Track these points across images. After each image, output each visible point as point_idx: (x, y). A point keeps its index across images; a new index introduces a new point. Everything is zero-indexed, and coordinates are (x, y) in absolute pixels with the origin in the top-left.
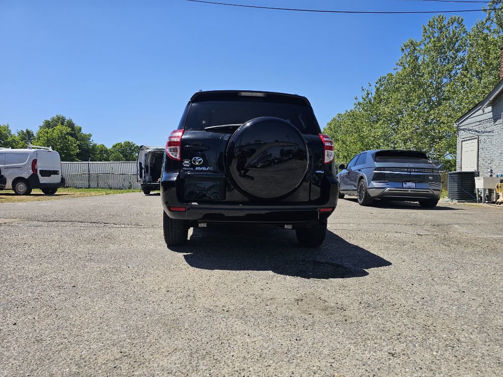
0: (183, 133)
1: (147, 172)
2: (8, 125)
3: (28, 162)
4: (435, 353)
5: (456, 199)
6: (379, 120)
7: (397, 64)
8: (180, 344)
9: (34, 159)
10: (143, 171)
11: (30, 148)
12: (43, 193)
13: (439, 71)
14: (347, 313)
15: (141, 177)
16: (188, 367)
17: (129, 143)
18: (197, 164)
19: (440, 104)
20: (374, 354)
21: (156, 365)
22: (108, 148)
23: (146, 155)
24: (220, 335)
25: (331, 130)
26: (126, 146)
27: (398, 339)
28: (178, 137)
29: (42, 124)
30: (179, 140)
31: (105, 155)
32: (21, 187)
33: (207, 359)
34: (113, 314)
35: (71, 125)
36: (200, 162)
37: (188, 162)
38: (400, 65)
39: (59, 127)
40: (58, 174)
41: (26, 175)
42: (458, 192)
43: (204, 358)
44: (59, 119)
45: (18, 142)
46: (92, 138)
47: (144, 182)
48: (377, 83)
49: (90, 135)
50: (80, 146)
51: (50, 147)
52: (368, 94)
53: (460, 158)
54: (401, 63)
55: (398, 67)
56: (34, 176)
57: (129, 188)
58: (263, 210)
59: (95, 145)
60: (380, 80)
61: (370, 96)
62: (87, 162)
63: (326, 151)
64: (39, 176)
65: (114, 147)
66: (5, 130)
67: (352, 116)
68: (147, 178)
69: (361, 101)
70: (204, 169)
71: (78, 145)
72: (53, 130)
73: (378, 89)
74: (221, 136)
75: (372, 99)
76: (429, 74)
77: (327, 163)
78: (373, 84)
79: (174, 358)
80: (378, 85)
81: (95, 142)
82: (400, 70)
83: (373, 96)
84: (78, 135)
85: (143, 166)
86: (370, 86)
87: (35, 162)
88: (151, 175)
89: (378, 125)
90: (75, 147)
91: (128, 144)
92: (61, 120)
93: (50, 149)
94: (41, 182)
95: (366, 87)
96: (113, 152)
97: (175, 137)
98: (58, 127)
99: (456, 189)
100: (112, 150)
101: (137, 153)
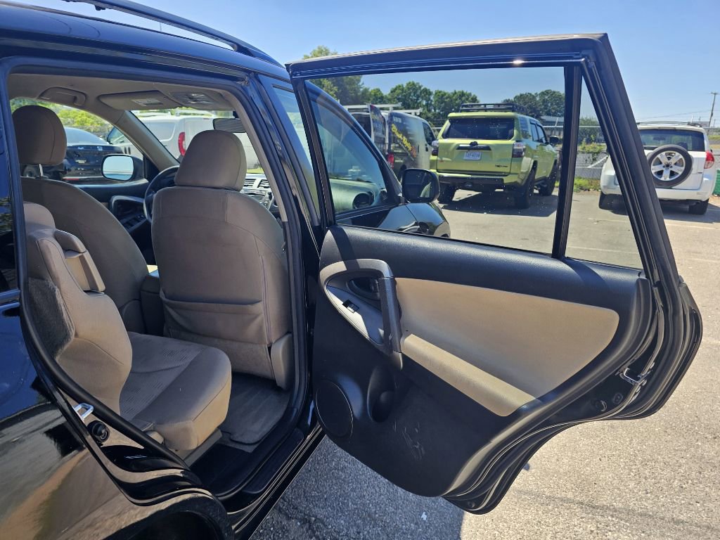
9: (180, 132)
22: (385, 94)
26: (409, 89)
59: (366, 90)
81: (366, 86)
91: (413, 87)
96: (390, 100)
100: (389, 97)
101: (425, 99)
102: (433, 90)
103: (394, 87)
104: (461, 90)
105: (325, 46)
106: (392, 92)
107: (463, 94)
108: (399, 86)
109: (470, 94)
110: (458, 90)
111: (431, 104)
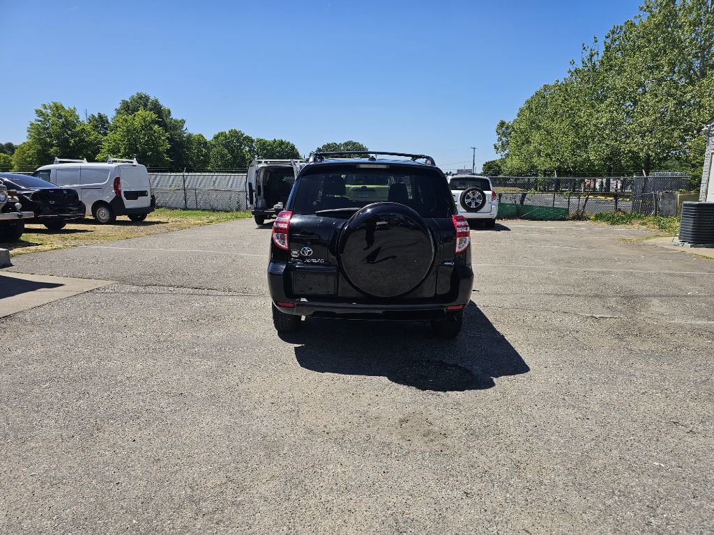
0: (291, 217)
1: (259, 194)
2: (75, 109)
3: (108, 181)
4: (508, 496)
5: (689, 243)
6: (606, 97)
7: (641, 9)
8: (277, 470)
9: (116, 177)
10: (254, 193)
11: (110, 162)
12: (129, 219)
13: (708, 20)
14: (448, 441)
15: (251, 203)
16: (282, 496)
17: (236, 132)
18: (306, 255)
19: (704, 75)
20: (450, 493)
21: (255, 492)
22: (208, 140)
23: (257, 172)
24: (314, 463)
25: (531, 111)
26: (232, 136)
27: (482, 477)
28: (285, 223)
29: (118, 107)
30: (286, 226)
31: (204, 150)
32: (103, 214)
33: (299, 488)
34: (220, 432)
35: (157, 108)
36: (309, 253)
37: (296, 253)
38: (645, 10)
39: (141, 112)
40: (147, 196)
41: (108, 197)
42: (692, 232)
43: (296, 488)
44: (141, 98)
45: (89, 132)
46: (185, 126)
47: (255, 208)
48: (607, 37)
49: (183, 122)
50: (170, 140)
51: (135, 159)
52: (592, 56)
53: (707, 179)
54: (648, 7)
55: (642, 13)
56: (118, 199)
57: (237, 210)
58: (378, 309)
59: (190, 135)
60: (613, 33)
61: (595, 58)
62: (182, 174)
63: (458, 239)
64: (124, 198)
65: (216, 138)
66: (71, 116)
67: (564, 89)
68: (260, 203)
69: (580, 67)
70: (314, 261)
71: (168, 138)
72: (135, 116)
73: (608, 48)
74: (334, 221)
75: (597, 63)
76: (690, 25)
77: (459, 253)
78: (601, 40)
79: (271, 486)
80: (609, 41)
81: (190, 131)
82: (645, 16)
83: (600, 58)
84: (168, 121)
85: (254, 188)
86: (596, 41)
87: (117, 181)
88: (264, 198)
89: (603, 106)
90: (164, 141)
91: (235, 134)
92: (142, 101)
93: (135, 162)
94: (127, 207)
95: (590, 44)
96: (215, 146)
97: (282, 223)
98: (139, 112)
99: (690, 228)
100: (213, 143)
101: (248, 146)
102: (254, 138)
103: (217, 133)
104: (280, 139)
105: (144, 93)
106: (215, 138)
107: (282, 143)
108: (222, 133)
109: (289, 143)
110: (278, 138)
111: (254, 151)
